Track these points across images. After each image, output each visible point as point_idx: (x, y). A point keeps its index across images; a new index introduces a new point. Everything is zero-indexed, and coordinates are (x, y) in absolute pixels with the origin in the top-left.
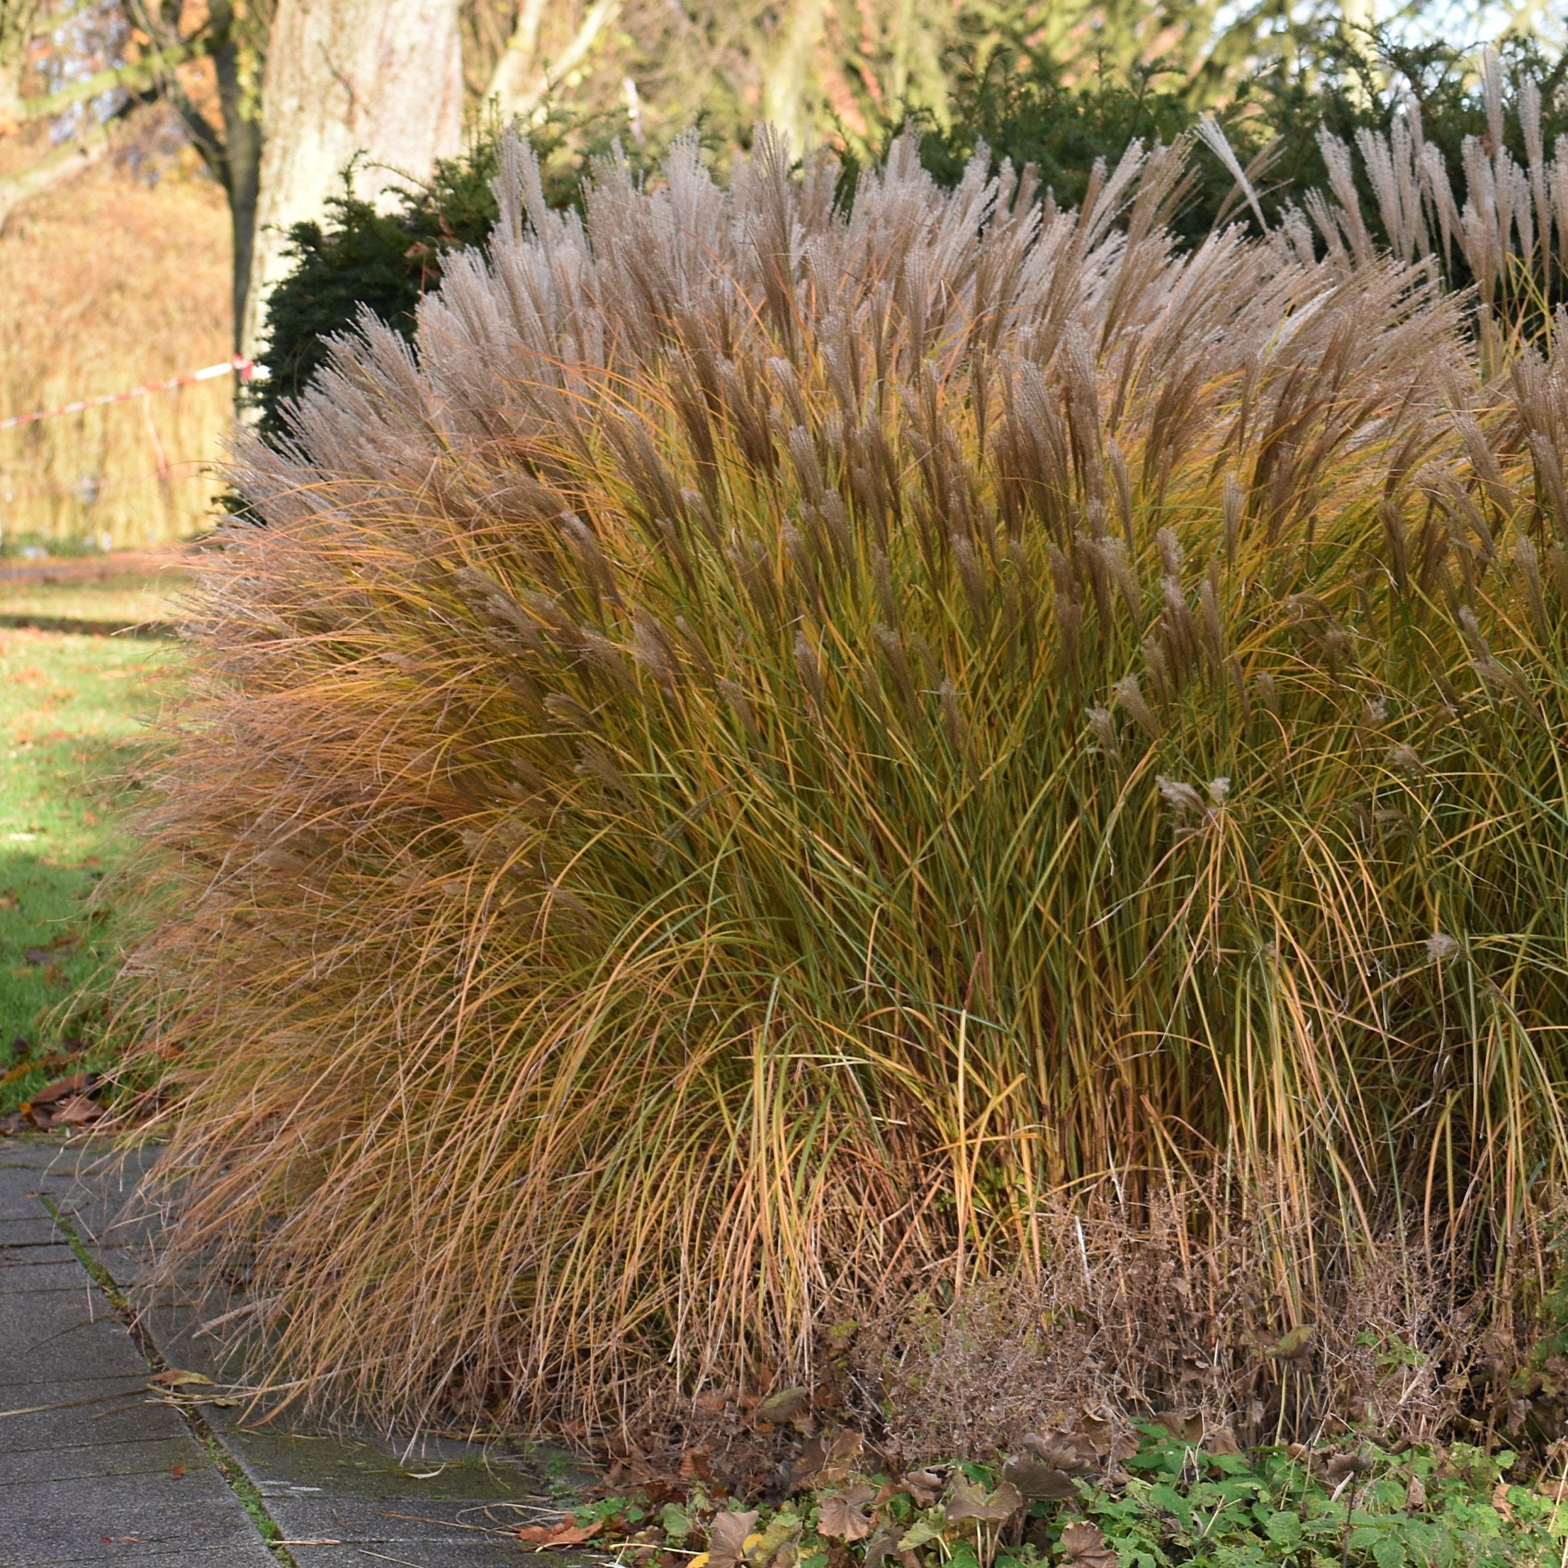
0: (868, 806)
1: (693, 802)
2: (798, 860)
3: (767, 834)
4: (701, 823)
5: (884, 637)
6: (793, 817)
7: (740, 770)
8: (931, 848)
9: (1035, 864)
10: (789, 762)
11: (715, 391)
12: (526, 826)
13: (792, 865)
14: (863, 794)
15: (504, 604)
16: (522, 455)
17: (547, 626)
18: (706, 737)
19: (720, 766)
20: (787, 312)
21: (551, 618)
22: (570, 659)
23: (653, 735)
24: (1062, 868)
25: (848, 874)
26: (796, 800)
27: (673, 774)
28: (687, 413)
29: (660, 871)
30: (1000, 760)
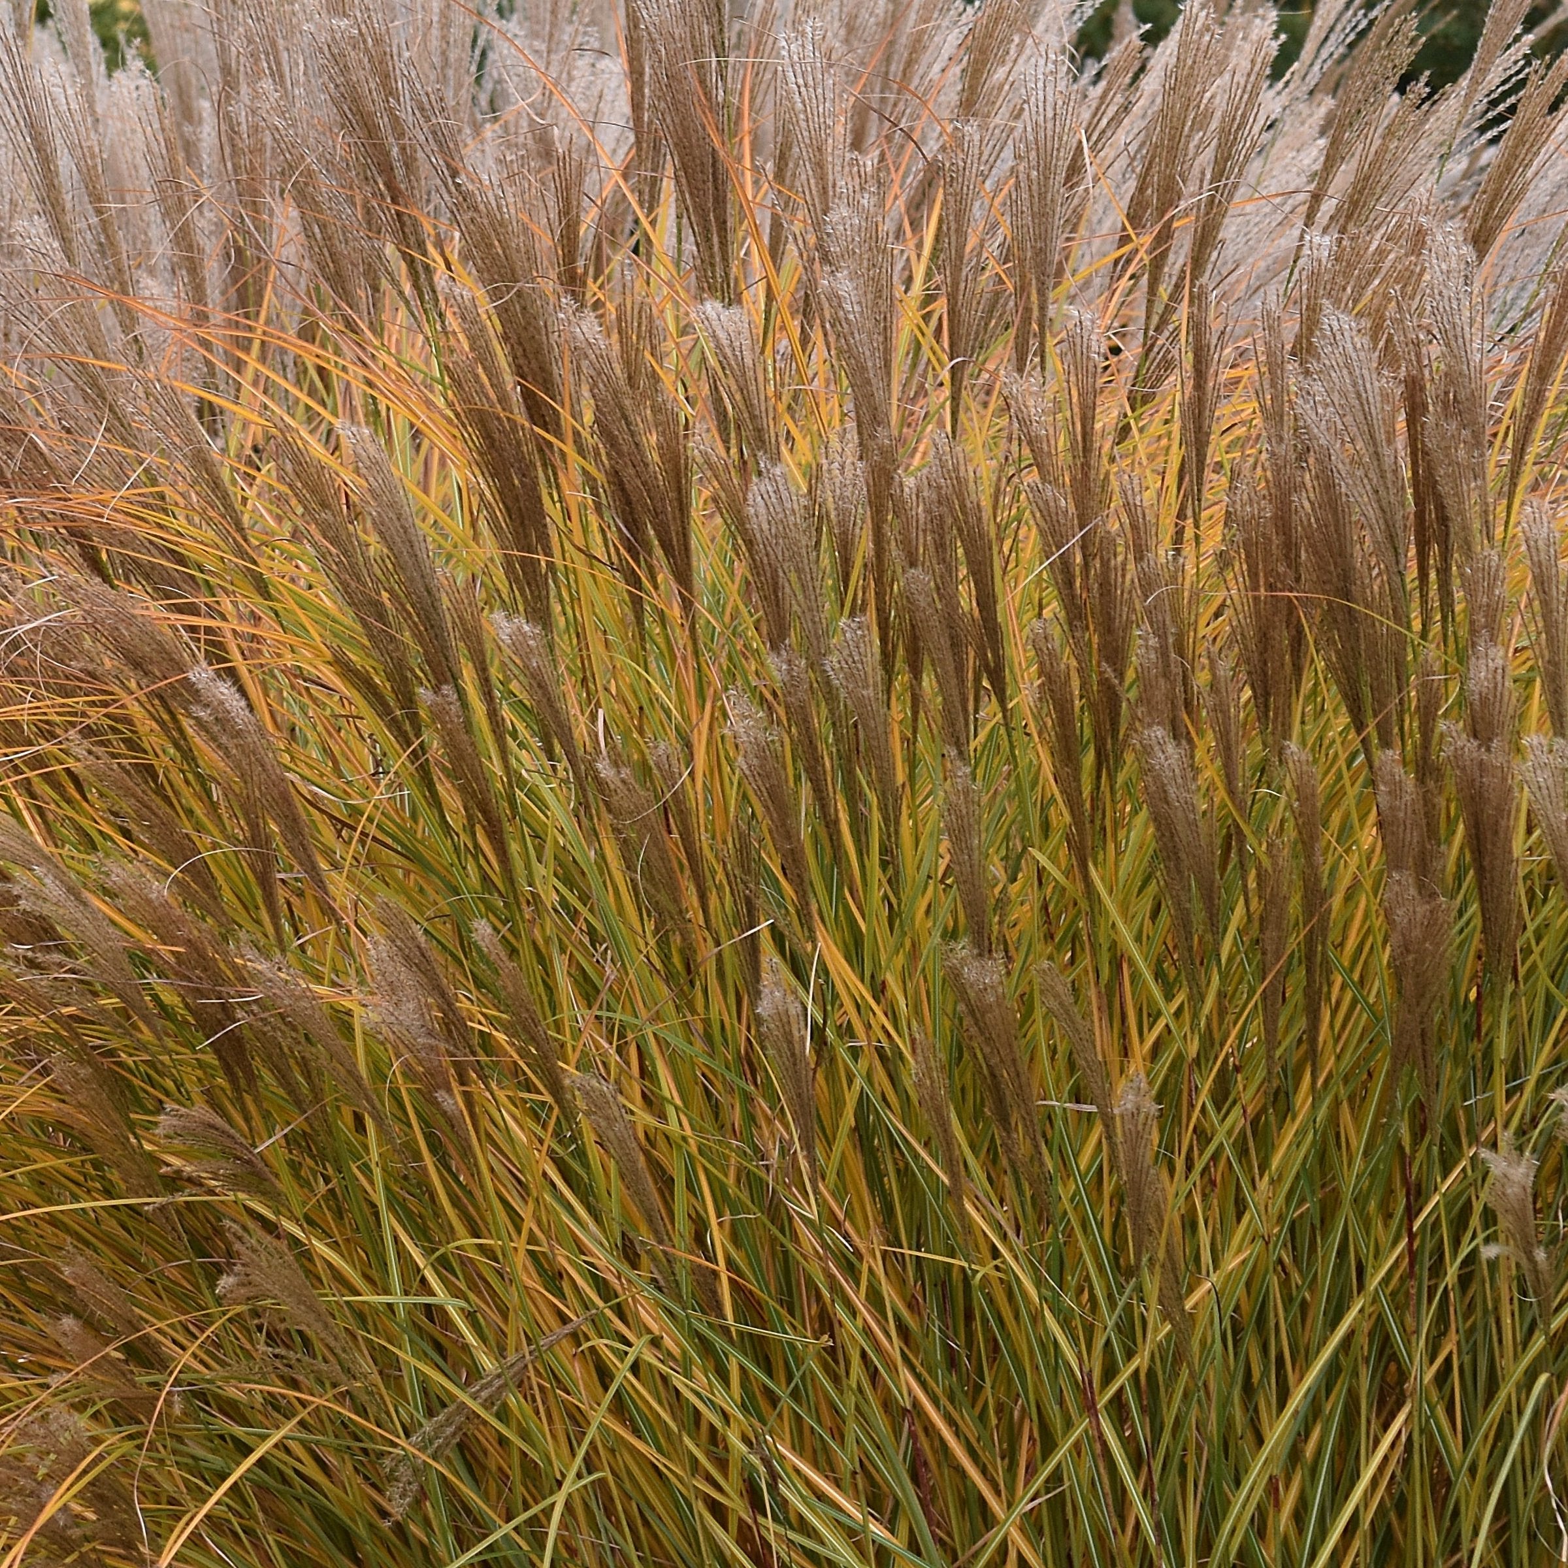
0: (906, 1375)
1: (487, 1363)
2: (738, 1506)
3: (668, 1444)
4: (503, 1414)
5: (970, 973)
6: (728, 1399)
7: (603, 1288)
8: (1056, 1478)
9: (1299, 1516)
10: (722, 1265)
11: (548, 385)
12: (82, 1421)
13: (718, 1511)
14: (894, 1347)
15: (53, 888)
16: (78, 534)
17: (149, 941)
18: (526, 1212)
19: (554, 1278)
20: (720, 201)
21: (162, 926)
22: (208, 1023)
23: (393, 1201)
24: (1365, 1525)
25: (852, 1534)
26: (735, 1361)
27: (441, 1296)
28: (487, 436)
29: (400, 1529)
30: (1231, 1263)
